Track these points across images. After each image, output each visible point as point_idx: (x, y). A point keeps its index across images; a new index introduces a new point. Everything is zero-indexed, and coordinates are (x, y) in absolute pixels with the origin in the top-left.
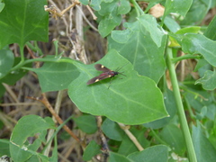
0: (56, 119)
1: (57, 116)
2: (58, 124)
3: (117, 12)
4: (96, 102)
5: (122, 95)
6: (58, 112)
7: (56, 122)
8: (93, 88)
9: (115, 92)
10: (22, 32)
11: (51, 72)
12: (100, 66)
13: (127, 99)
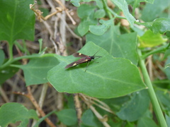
0: (39, 112)
1: (40, 109)
2: (41, 117)
3: (94, 16)
4: (73, 82)
5: (99, 75)
6: (41, 106)
7: (39, 115)
8: (71, 72)
9: (91, 73)
10: (12, 30)
11: (35, 67)
12: (78, 54)
13: (103, 78)
